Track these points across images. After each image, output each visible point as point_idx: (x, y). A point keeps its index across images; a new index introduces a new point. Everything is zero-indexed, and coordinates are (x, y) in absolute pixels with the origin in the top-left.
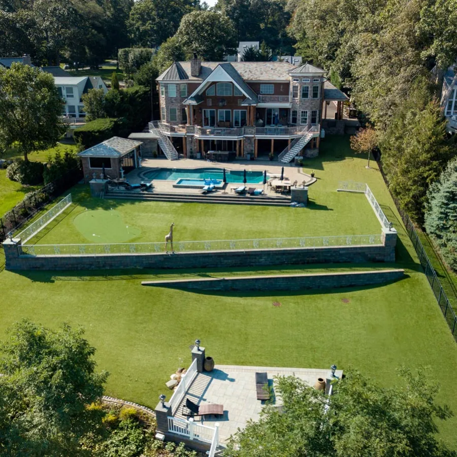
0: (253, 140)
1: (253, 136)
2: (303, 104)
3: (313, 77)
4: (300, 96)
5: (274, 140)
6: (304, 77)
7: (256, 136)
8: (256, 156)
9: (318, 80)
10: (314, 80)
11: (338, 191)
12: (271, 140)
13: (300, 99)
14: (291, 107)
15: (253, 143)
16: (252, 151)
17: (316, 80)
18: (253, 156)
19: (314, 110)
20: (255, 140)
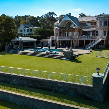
0: (77, 41)
1: (77, 39)
2: (100, 28)
3: (105, 17)
4: (99, 25)
5: (85, 41)
6: (101, 17)
7: (78, 39)
8: (78, 47)
9: (107, 18)
10: (105, 19)
11: (96, 57)
12: (84, 41)
13: (99, 26)
14: (96, 30)
15: (77, 42)
16: (76, 45)
17: (106, 18)
18: (77, 47)
19: (105, 30)
20: (78, 41)
